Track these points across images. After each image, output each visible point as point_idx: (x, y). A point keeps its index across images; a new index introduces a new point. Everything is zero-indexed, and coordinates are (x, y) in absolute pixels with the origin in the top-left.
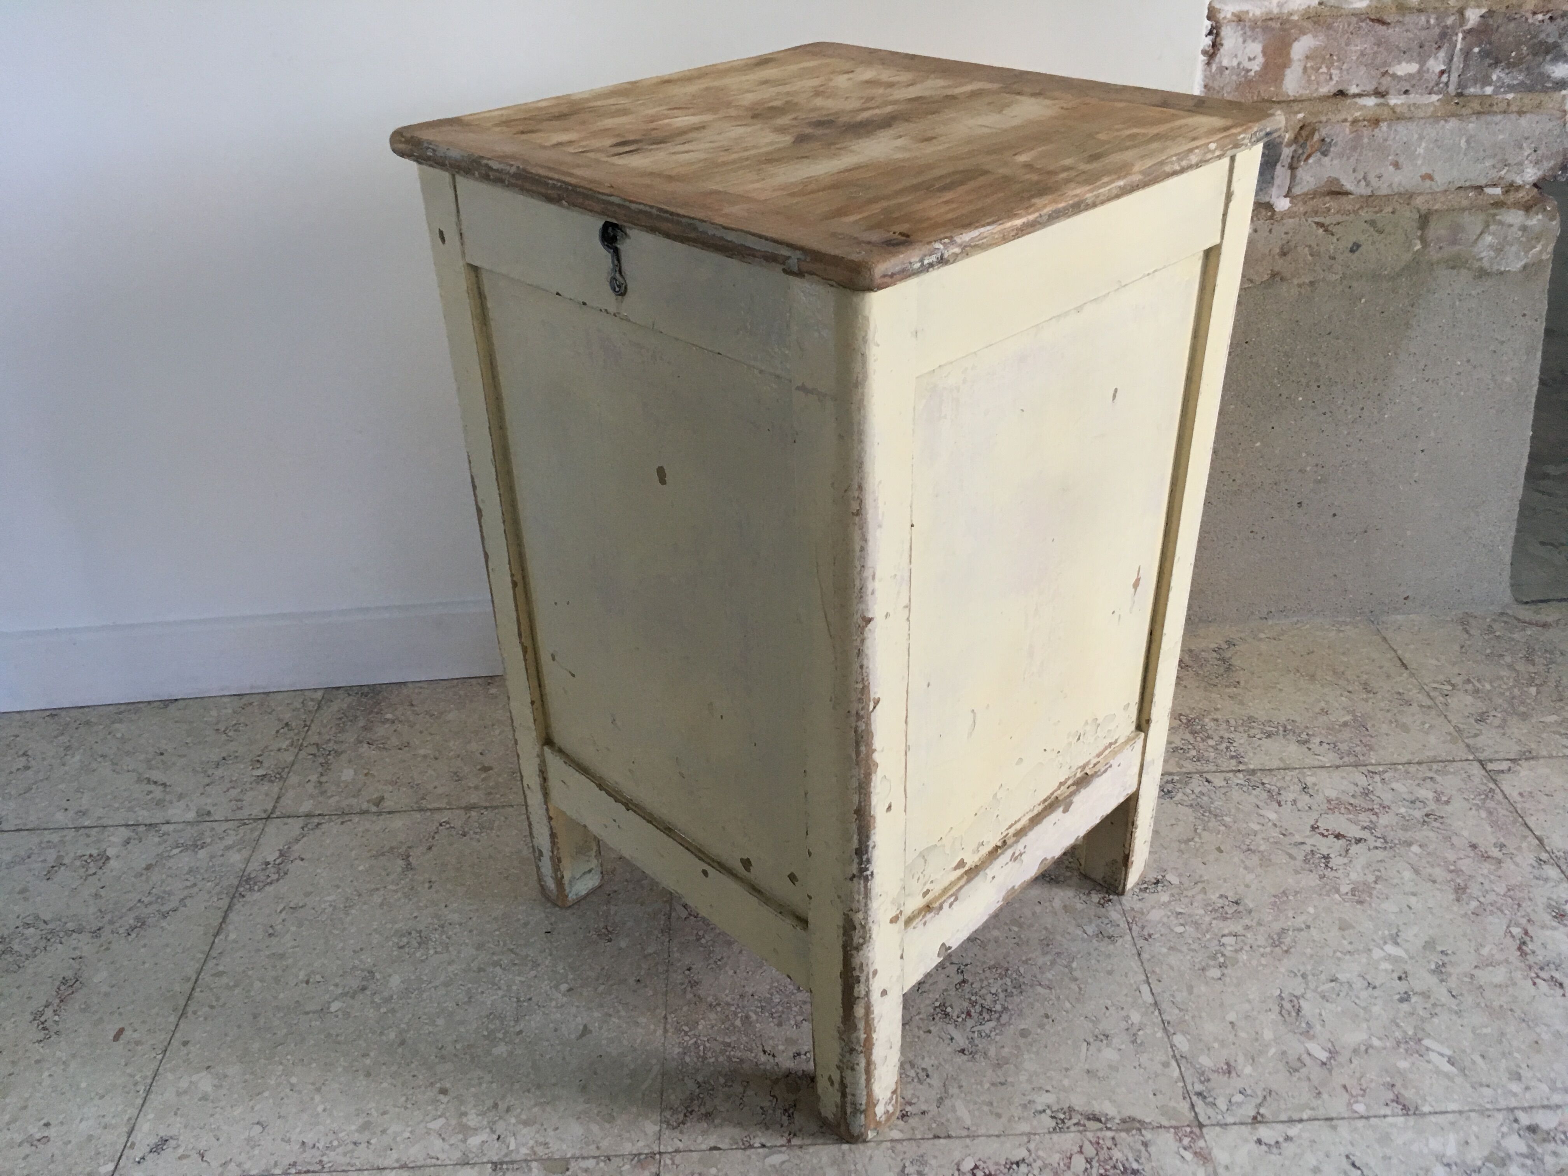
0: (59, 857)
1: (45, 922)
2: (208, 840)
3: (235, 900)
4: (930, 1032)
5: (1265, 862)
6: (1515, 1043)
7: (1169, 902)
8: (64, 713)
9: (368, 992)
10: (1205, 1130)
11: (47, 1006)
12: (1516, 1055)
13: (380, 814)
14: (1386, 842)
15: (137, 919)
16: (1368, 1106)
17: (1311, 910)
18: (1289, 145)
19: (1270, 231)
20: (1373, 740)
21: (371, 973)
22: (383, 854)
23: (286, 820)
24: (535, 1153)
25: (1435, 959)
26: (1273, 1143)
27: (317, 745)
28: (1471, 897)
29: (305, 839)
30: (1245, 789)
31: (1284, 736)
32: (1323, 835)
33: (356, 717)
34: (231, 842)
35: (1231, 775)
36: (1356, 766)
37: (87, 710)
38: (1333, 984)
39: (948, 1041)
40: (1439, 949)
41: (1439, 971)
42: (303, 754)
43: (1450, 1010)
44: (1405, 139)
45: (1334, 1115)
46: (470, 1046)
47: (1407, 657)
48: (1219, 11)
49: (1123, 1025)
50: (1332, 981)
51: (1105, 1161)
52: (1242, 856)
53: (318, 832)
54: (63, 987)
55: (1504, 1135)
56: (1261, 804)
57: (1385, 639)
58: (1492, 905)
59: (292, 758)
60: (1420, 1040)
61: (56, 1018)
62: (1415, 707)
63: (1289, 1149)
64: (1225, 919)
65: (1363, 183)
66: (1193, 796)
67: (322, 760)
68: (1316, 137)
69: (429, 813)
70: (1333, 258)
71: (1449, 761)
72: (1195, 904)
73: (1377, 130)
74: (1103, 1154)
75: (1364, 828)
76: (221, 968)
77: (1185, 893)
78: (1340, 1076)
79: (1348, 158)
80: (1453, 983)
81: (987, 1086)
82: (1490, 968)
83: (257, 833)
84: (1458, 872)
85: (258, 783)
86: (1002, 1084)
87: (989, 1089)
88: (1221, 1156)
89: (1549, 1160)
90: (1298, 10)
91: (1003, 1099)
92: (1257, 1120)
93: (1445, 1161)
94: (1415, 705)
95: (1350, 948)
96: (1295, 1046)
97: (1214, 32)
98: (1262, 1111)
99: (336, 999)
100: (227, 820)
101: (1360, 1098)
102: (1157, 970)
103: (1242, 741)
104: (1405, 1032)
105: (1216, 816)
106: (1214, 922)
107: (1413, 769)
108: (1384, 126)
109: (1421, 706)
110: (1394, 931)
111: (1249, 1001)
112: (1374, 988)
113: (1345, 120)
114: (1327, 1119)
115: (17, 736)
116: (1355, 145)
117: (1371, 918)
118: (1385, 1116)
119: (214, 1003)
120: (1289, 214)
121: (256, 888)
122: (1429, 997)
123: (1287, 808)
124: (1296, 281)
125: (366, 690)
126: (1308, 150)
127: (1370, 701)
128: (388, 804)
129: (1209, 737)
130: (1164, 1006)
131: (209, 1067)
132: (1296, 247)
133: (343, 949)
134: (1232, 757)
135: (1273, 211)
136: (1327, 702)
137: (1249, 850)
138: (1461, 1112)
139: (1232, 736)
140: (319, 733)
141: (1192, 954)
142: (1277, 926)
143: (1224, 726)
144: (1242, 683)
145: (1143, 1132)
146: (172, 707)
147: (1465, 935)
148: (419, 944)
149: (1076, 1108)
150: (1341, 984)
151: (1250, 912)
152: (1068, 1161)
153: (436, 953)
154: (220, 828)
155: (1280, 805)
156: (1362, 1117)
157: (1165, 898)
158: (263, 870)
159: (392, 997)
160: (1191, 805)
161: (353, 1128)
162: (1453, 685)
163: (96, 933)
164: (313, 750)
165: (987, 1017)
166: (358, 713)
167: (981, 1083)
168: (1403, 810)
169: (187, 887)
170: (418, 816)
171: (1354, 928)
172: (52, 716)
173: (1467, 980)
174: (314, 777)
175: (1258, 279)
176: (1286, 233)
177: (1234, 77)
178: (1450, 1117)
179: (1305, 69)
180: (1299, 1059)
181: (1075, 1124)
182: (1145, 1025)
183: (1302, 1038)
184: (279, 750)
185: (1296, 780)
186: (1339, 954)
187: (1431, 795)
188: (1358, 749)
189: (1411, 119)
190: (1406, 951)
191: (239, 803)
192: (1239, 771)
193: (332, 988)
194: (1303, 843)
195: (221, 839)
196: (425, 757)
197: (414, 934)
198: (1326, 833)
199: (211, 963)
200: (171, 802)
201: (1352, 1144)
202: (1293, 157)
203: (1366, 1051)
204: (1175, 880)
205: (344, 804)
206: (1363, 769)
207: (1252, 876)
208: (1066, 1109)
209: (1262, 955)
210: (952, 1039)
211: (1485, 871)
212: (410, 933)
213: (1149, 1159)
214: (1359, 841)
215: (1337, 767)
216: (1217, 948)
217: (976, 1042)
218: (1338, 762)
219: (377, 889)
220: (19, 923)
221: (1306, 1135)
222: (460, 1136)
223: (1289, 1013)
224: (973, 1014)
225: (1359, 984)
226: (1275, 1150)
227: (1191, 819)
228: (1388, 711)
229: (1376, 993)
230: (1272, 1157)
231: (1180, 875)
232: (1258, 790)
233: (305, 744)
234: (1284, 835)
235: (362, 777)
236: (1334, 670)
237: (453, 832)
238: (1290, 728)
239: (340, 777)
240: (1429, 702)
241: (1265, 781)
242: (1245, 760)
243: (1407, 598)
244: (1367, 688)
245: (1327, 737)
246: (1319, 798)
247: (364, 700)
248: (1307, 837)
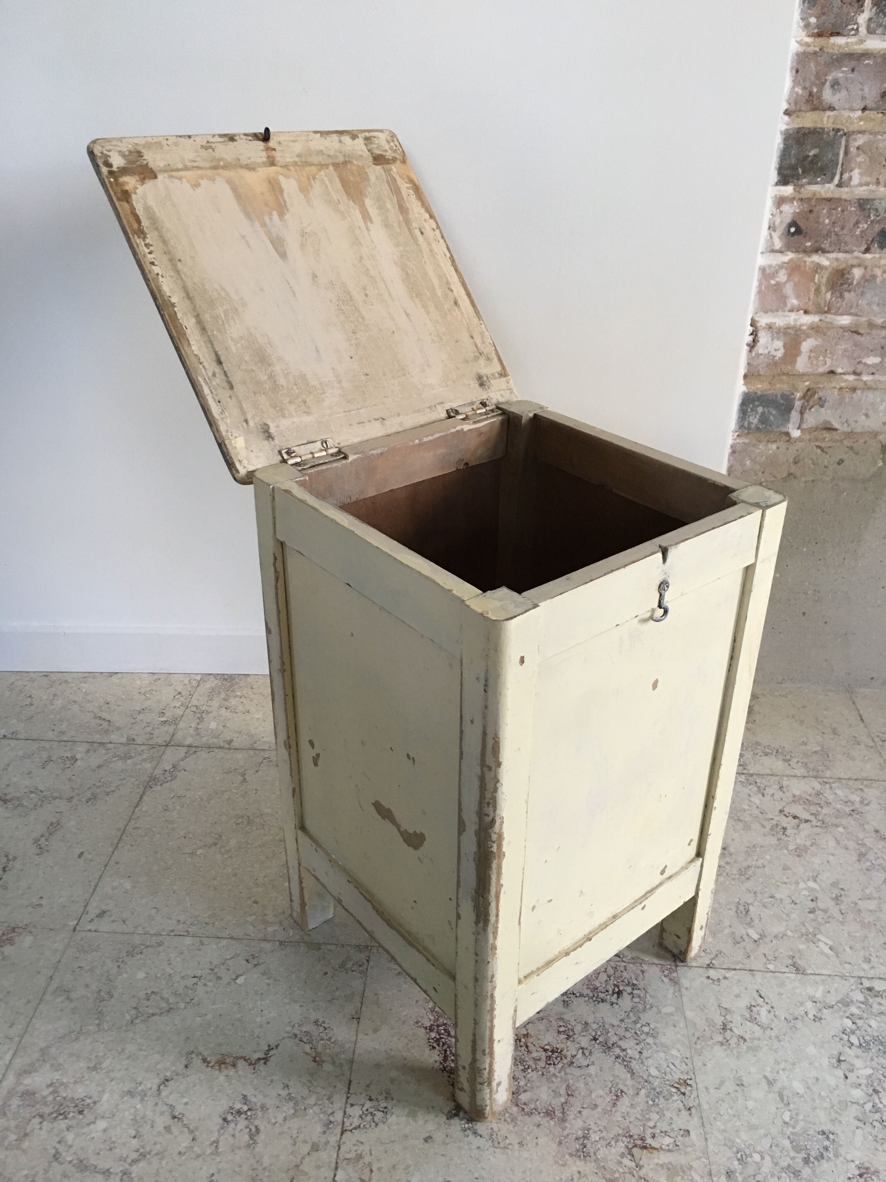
0: (49, 757)
1: (41, 791)
2: (133, 755)
3: (147, 789)
5: (746, 827)
6: (872, 943)
8: (52, 675)
9: (218, 846)
10: (678, 968)
11: (42, 836)
12: (871, 949)
13: (230, 749)
14: (823, 823)
15: (92, 794)
16: (776, 966)
17: (768, 857)
18: (800, 399)
19: (787, 449)
20: (831, 763)
21: (221, 836)
22: (230, 772)
23: (177, 748)
24: (303, 939)
25: (836, 892)
26: (716, 979)
27: (197, 706)
28: (868, 860)
29: (187, 759)
30: (744, 784)
31: (776, 756)
32: (786, 815)
33: (219, 693)
34: (145, 757)
36: (816, 777)
37: (65, 674)
38: (771, 899)
40: (840, 886)
41: (837, 899)
42: (188, 711)
43: (838, 921)
44: (872, 401)
45: (754, 969)
46: (272, 880)
47: (865, 715)
48: (758, 322)
50: (771, 897)
51: (618, 978)
53: (194, 756)
54: (51, 827)
55: (852, 990)
56: (752, 794)
57: (854, 703)
58: (879, 865)
59: (182, 713)
60: (815, 935)
61: (47, 843)
62: (862, 746)
63: (725, 983)
65: (846, 425)
67: (199, 716)
68: (816, 396)
69: (257, 752)
70: (826, 467)
71: (875, 780)
73: (854, 395)
74: (618, 974)
75: (812, 814)
76: (138, 825)
78: (764, 949)
79: (836, 410)
80: (843, 907)
82: (869, 901)
83: (161, 753)
84: (864, 845)
85: (162, 725)
88: (685, 982)
89: (875, 1006)
90: (806, 324)
92: (709, 966)
93: (814, 1000)
94: (862, 745)
95: (787, 880)
96: (741, 930)
97: (754, 334)
98: (713, 962)
99: (200, 848)
100: (144, 744)
101: (772, 962)
103: (749, 756)
104: (808, 929)
107: (851, 783)
108: (859, 392)
109: (867, 746)
110: (815, 874)
111: (720, 904)
112: (796, 904)
113: (835, 388)
114: (750, 970)
115: (26, 686)
116: (841, 402)
117: (803, 866)
118: (784, 973)
119: (133, 843)
120: (799, 439)
121: (159, 784)
122: (827, 912)
123: (768, 798)
124: (803, 479)
125: (226, 677)
126: (811, 403)
127: (835, 740)
128: (235, 744)
131: (129, 877)
132: (803, 459)
133: (205, 821)
135: (790, 437)
136: (808, 738)
137: (739, 820)
138: (830, 976)
140: (198, 700)
142: (745, 864)
144: (757, 721)
145: (643, 965)
146: (115, 677)
147: (858, 881)
148: (248, 823)
150: (776, 899)
151: (731, 855)
152: (597, 975)
153: (257, 829)
154: (140, 748)
155: (763, 795)
156: (771, 972)
158: (164, 774)
159: (231, 850)
161: (206, 915)
163: (70, 799)
164: (194, 709)
166: (221, 690)
168: (839, 806)
169: (121, 780)
170: (252, 752)
171: (791, 869)
172: (46, 676)
173: (853, 905)
174: (194, 725)
175: (779, 476)
176: (797, 451)
177: (766, 360)
178: (823, 977)
179: (810, 357)
180: (742, 937)
183: (745, 926)
184: (175, 707)
185: (776, 782)
186: (779, 883)
187: (858, 799)
188: (820, 768)
189: (876, 389)
190: (820, 886)
191: (151, 736)
192: (743, 774)
193: (198, 842)
194: (772, 819)
195: (140, 755)
196: (258, 719)
197: (245, 817)
198: (787, 814)
199: (133, 822)
200: (113, 731)
201: (762, 985)
202: (802, 407)
203: (782, 938)
205: (211, 741)
206: (820, 780)
207: (737, 834)
209: (733, 879)
211: (880, 846)
212: (243, 817)
213: (643, 979)
214: (807, 821)
215: (804, 777)
218: (806, 774)
219: (226, 791)
220: (26, 790)
221: (736, 977)
222: (263, 926)
223: (741, 912)
225: (788, 901)
226: (716, 983)
228: (845, 747)
229: (795, 906)
230: (714, 986)
232: (752, 786)
233: (190, 705)
234: (762, 813)
235: (221, 727)
236: (817, 719)
237: (271, 763)
238: (780, 751)
239: (209, 726)
240: (872, 744)
241: (757, 781)
242: (749, 768)
243: (872, 678)
244: (835, 732)
245: (802, 759)
246: (788, 794)
247: (225, 683)
248: (776, 816)
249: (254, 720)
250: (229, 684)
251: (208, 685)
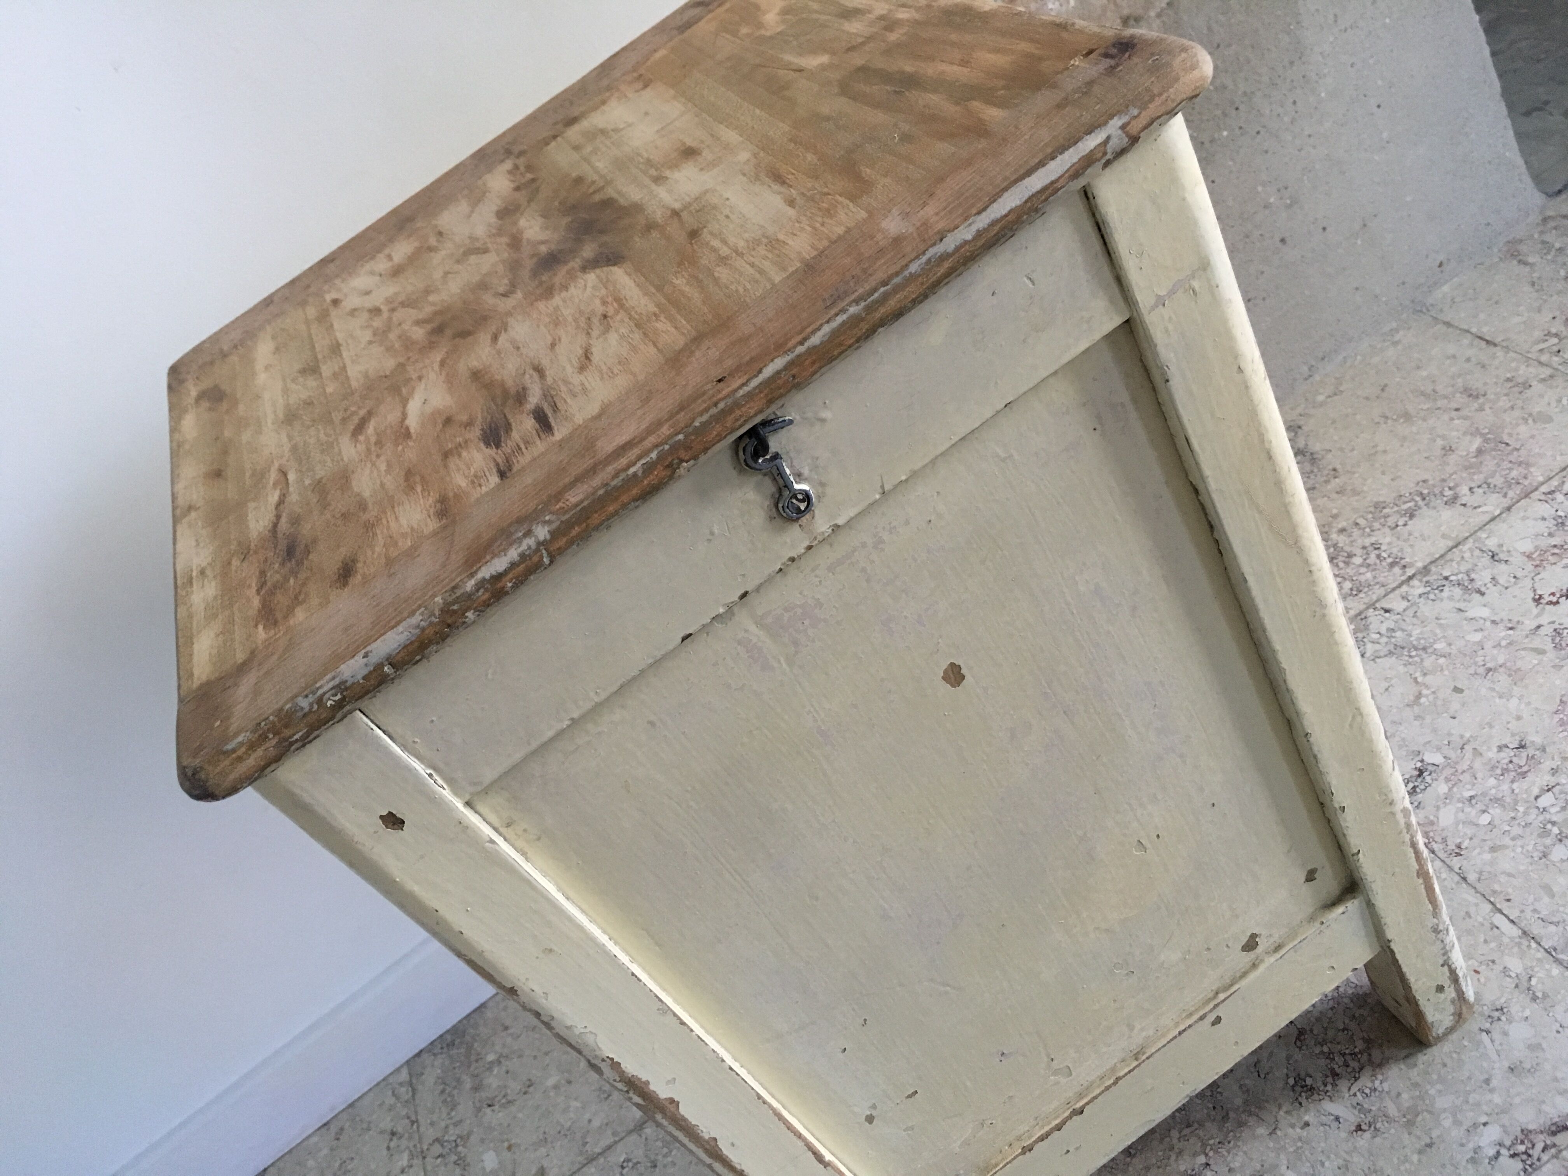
4: (1307, 1124)
5: (1516, 675)
7: (1450, 789)
20: (1523, 452)
27: (437, 1140)
30: (1432, 596)
31: (1427, 505)
32: (1550, 603)
33: (458, 1080)
35: (1404, 588)
36: (1527, 495)
39: (1335, 1124)
42: (429, 1162)
47: (1485, 331)
49: (1509, 983)
52: (1487, 683)
56: (1462, 605)
57: (1448, 324)
62: (1537, 387)
64: (1524, 775)
66: (1384, 640)
67: (454, 1158)
69: (602, 1160)
72: (1479, 775)
77: (1460, 768)
81: (1415, 1158)
86: (1430, 1145)
87: (1419, 1161)
91: (1443, 1166)
94: (1535, 384)
102: (1497, 887)
103: (1388, 539)
105: (1424, 649)
106: (1515, 786)
109: (1543, 380)
123: (1493, 593)
125: (449, 1038)
127: (1487, 407)
129: (1350, 556)
130: (1536, 929)
134: (1392, 565)
136: (1443, 437)
137: (1488, 671)
139: (1373, 540)
140: (432, 1124)
141: (1519, 842)
143: (1356, 532)
144: (1338, 467)
149: (1531, 1127)
151: (1544, 750)
155: (1483, 594)
157: (1442, 788)
160: (1391, 653)
162: (1556, 335)
164: (437, 1149)
165: (1354, 1064)
166: (457, 1073)
167: (1406, 1159)
181: (1544, 1150)
182: (1532, 968)
185: (1477, 553)
188: (1514, 473)
192: (1411, 578)
194: (1539, 627)
196: (556, 1087)
198: (1554, 599)
204: (1437, 759)
206: (1536, 495)
207: (1514, 702)
208: (1521, 1137)
210: (1337, 1119)
215: (1509, 509)
216: (1541, 818)
217: (1366, 1106)
218: (1506, 502)
224: (1338, 1071)
227: (1402, 669)
228: (1513, 408)
231: (1438, 749)
232: (1446, 589)
233: (425, 1147)
234: (1511, 629)
235: (507, 1155)
236: (1423, 394)
237: (641, 1168)
238: (1425, 492)
239: (484, 1168)
240: (1548, 371)
241: (1446, 574)
242: (1407, 560)
243: (1441, 265)
244: (1472, 394)
245: (1472, 480)
246: (1517, 560)
247: (454, 1052)
248: (1538, 616)
249: (552, 1094)
250: (463, 1050)
251: (430, 1077)
